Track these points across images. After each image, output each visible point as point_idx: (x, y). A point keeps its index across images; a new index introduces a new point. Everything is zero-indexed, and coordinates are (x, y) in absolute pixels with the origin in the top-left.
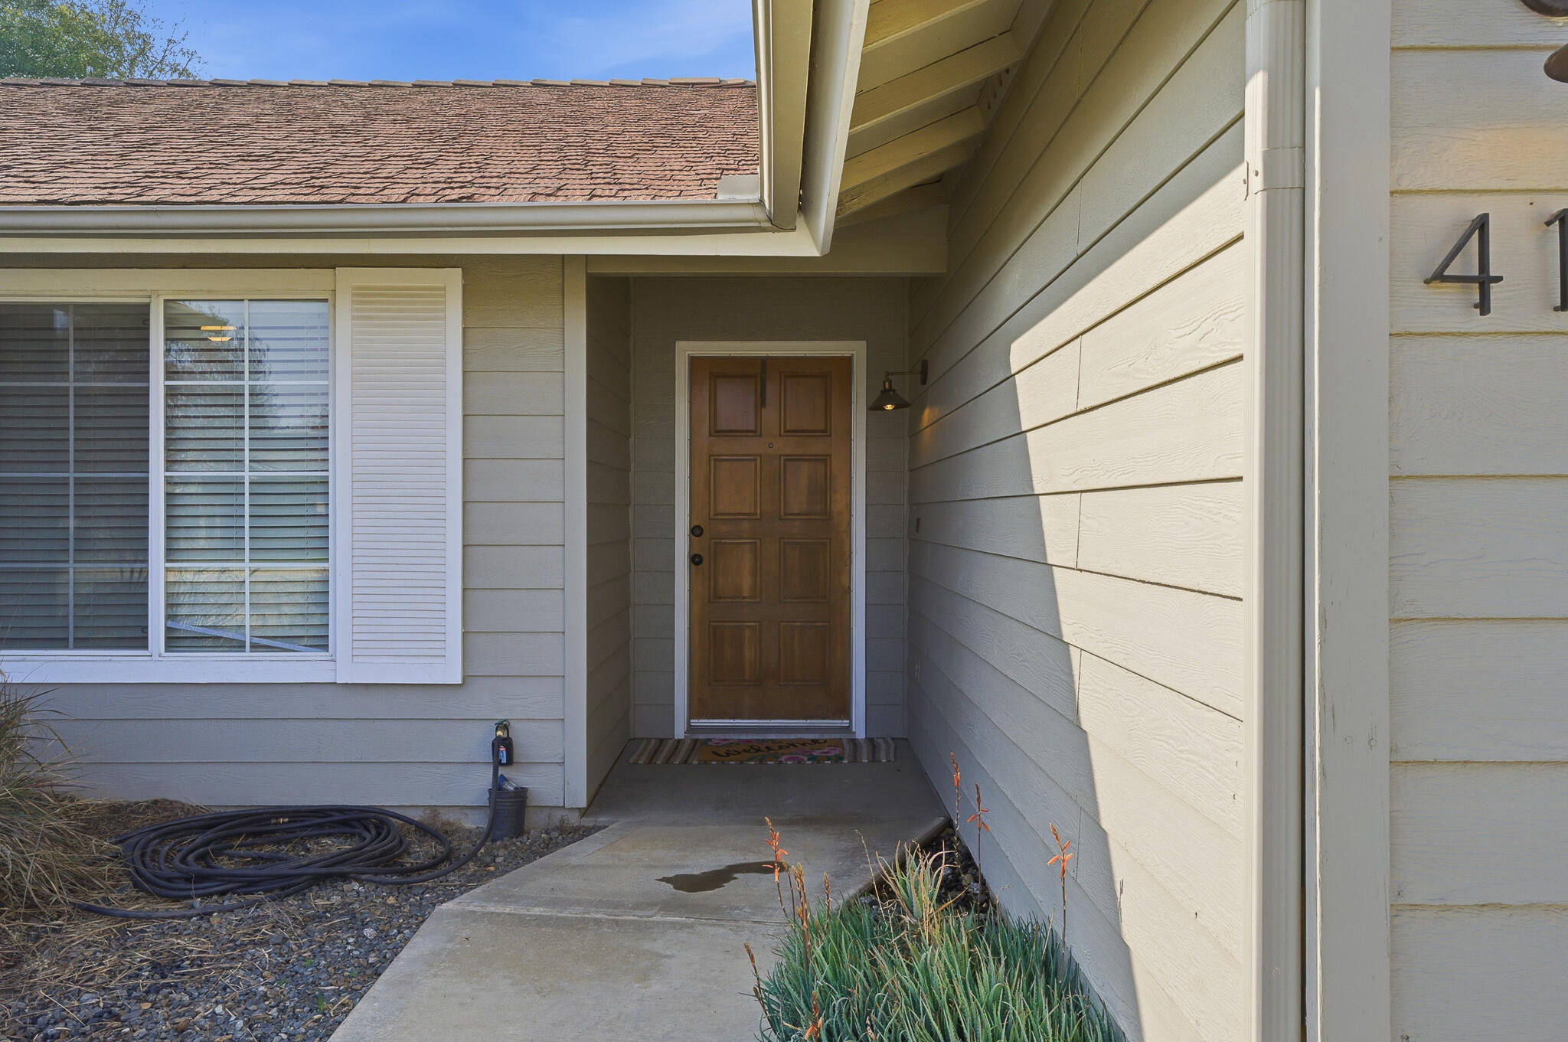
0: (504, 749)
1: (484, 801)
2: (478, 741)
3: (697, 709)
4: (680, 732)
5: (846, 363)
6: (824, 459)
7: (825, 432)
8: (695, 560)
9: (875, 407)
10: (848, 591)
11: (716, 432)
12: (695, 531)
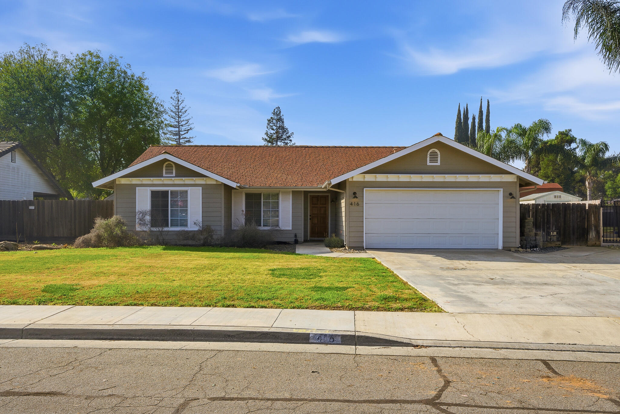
0: (296, 236)
1: (294, 241)
2: (293, 236)
3: (311, 237)
4: (309, 239)
5: (328, 196)
6: (325, 207)
7: (325, 204)
8: (310, 219)
9: (331, 202)
10: (328, 223)
11: (313, 204)
12: (310, 216)
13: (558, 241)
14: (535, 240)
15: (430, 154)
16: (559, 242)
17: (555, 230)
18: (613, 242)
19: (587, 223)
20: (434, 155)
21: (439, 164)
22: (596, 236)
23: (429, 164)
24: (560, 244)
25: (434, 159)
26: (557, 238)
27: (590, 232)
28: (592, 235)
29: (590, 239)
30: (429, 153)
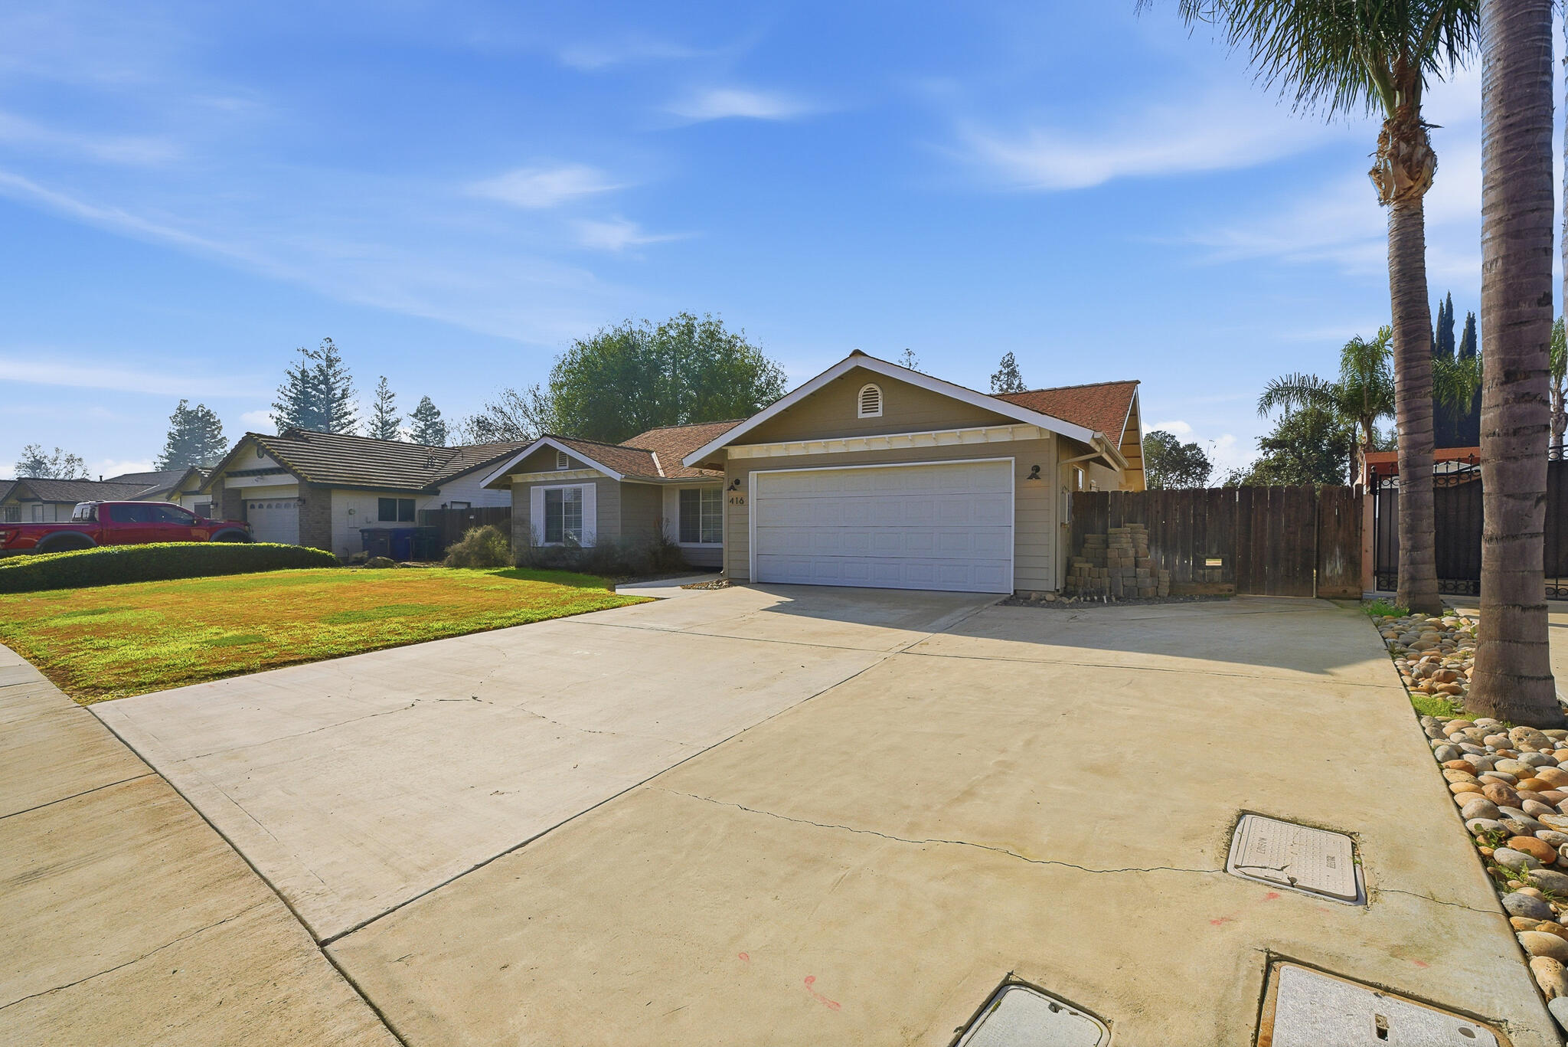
13: (1225, 581)
14: (1135, 577)
15: (864, 396)
16: (1229, 585)
17: (1218, 553)
18: (1453, 592)
19: (1318, 535)
20: (870, 396)
21: (880, 414)
22: (1345, 570)
23: (861, 416)
24: (1233, 589)
25: (870, 406)
26: (1223, 573)
27: (1328, 561)
28: (1335, 567)
29: (1326, 578)
30: (861, 393)
